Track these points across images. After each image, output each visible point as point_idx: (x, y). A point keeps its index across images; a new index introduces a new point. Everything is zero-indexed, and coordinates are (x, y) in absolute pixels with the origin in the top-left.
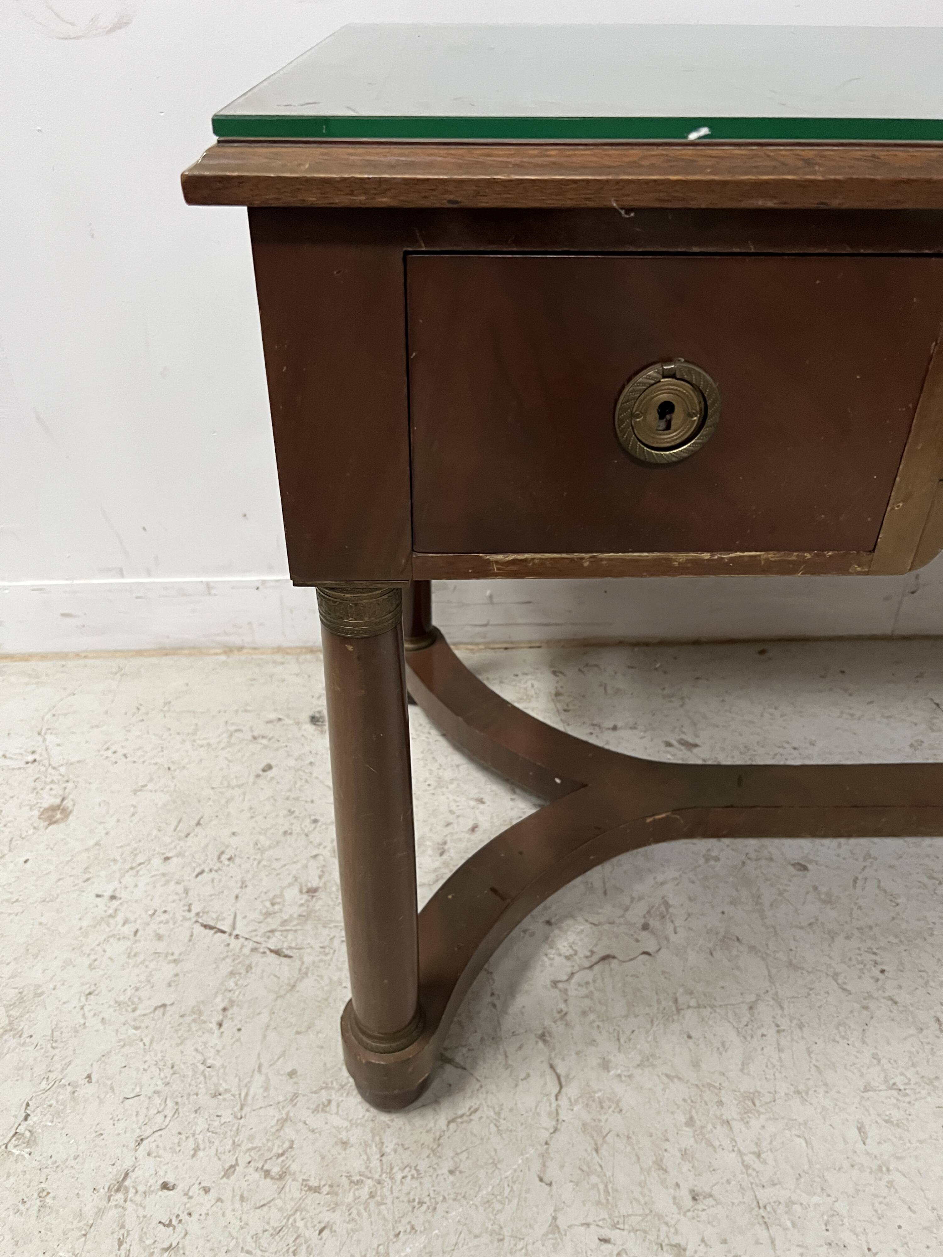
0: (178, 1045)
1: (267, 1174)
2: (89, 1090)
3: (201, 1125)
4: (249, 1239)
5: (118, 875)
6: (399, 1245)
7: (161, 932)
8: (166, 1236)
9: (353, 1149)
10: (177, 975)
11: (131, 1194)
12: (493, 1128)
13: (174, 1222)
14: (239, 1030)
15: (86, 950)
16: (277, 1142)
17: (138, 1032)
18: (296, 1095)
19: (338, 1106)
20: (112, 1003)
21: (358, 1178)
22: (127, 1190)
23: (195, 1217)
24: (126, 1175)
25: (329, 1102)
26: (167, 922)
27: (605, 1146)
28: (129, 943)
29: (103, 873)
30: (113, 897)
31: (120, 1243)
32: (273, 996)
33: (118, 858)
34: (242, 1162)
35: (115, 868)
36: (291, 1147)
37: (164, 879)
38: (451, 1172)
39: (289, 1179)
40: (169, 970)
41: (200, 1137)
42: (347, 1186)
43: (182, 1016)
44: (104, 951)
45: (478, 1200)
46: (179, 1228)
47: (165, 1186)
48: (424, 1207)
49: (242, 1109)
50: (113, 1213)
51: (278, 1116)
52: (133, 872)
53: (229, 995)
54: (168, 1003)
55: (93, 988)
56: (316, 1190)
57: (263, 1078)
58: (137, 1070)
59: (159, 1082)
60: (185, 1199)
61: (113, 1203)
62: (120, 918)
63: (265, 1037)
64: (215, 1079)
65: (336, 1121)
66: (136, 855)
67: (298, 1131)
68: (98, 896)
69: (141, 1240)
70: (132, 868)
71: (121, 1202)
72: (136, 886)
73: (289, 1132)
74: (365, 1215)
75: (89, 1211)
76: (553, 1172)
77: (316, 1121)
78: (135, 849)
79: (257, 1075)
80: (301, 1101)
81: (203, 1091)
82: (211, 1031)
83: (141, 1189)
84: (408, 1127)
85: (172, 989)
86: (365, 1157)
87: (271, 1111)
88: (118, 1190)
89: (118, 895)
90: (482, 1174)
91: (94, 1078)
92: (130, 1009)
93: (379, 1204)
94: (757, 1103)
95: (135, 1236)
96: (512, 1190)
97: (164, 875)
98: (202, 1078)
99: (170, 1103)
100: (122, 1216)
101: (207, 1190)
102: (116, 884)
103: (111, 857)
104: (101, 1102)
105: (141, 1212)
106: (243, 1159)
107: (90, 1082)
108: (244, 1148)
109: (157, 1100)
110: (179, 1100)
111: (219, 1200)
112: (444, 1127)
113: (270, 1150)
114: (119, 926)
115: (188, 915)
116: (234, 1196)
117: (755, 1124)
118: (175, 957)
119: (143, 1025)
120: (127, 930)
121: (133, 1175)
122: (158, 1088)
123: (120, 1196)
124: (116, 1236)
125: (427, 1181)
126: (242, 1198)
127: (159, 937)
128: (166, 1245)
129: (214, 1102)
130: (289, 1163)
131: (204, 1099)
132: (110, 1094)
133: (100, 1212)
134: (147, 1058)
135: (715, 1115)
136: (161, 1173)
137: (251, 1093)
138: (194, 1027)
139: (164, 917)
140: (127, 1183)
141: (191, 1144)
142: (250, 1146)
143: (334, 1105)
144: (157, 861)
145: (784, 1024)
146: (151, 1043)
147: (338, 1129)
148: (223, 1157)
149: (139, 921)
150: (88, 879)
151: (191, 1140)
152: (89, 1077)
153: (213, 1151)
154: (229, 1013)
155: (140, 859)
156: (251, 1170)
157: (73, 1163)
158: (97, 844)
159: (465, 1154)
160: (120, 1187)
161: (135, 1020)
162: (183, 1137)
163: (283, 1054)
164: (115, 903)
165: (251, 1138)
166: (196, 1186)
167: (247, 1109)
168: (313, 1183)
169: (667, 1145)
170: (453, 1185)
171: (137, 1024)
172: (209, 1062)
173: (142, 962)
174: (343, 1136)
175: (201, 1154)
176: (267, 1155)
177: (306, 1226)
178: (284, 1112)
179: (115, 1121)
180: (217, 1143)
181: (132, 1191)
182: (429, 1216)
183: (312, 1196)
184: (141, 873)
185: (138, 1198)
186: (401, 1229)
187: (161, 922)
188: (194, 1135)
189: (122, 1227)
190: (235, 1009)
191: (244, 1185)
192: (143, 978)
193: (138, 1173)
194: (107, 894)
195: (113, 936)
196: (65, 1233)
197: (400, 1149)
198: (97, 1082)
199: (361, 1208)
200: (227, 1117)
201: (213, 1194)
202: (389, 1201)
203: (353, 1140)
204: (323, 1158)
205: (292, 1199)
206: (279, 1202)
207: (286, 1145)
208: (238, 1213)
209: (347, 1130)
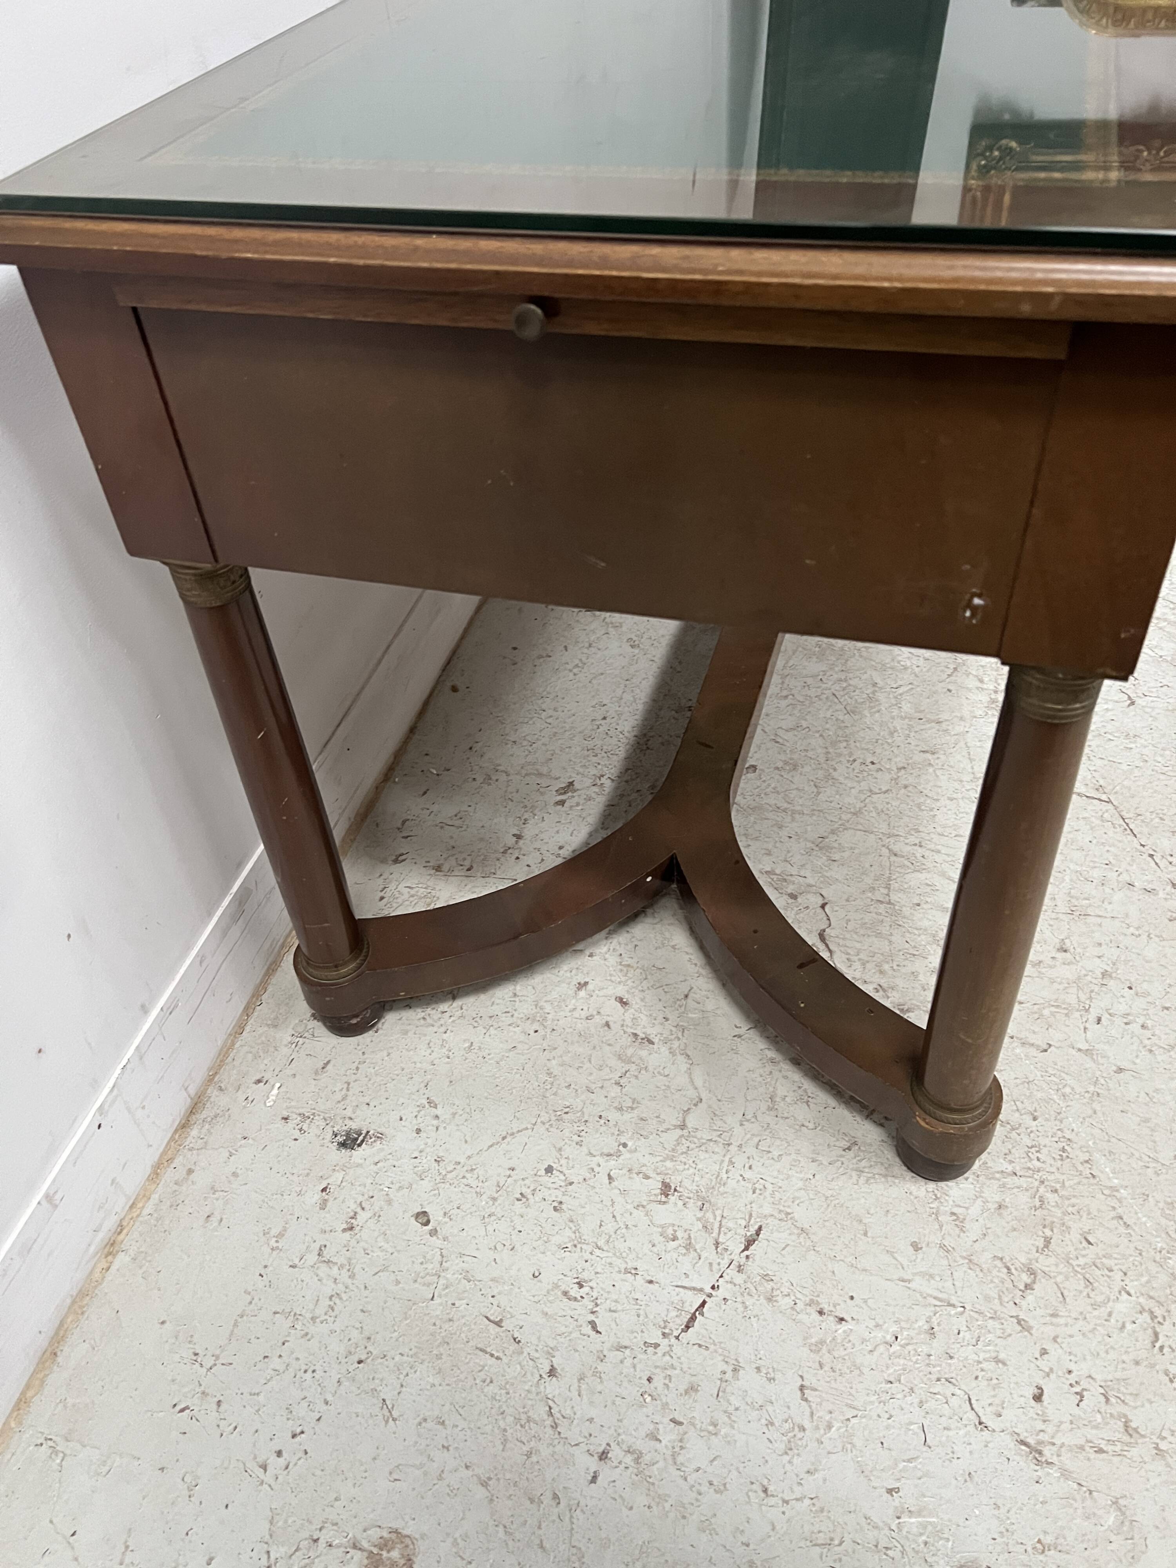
1: (1028, 1287)
4: (1096, 1313)
9: (1007, 1200)
13: (1077, 1389)
16: (995, 1272)
18: (944, 1247)
19: (959, 1206)
21: (1037, 1200)
22: (1040, 1442)
23: (1073, 1367)
24: (1022, 1443)
25: (953, 1214)
31: (1101, 1452)
34: (1014, 1311)
36: (1001, 1258)
38: (1035, 1118)
39: (1035, 1266)
41: (983, 1355)
42: (1045, 1212)
46: (1085, 1384)
47: (1038, 1397)
48: (1067, 1148)
49: (954, 1306)
51: (965, 1268)
56: (1048, 1242)
60: (1053, 1376)
61: (1055, 1459)
65: (975, 1211)
67: (984, 1250)
69: (1097, 1427)
73: (985, 1259)
74: (1074, 1200)
77: (974, 1233)
79: (916, 1286)
82: (848, 1332)
83: (1040, 1425)
86: (1015, 1190)
87: (959, 1275)
88: (1040, 1453)
93: (1063, 1186)
95: (1092, 1433)
101: (1044, 1352)
104: (927, 1474)
105: (1066, 1424)
106: (1012, 1310)
108: (999, 1308)
111: (1055, 1340)
113: (1004, 1281)
116: (1052, 1324)
121: (1024, 1435)
123: (1048, 1451)
124: (1091, 1454)
125: (1043, 1141)
126: (1054, 1315)
128: (1103, 1401)
129: (943, 1335)
130: (1017, 1264)
136: (1023, 1400)
137: (937, 1294)
140: (1031, 1441)
141: (990, 1365)
142: (996, 1300)
143: (958, 1210)
147: (984, 1210)
148: (1008, 1331)
151: (986, 1365)
153: (1001, 1340)
156: (1023, 1303)
160: (1036, 1451)
162: (981, 1373)
163: (891, 1253)
165: (989, 1299)
166: (1039, 1362)
167: (955, 1301)
168: (1040, 1243)
174: (992, 1206)
175: (1003, 1355)
176: (1009, 1285)
177: (1083, 1256)
178: (962, 1262)
179: (954, 1456)
180: (993, 1336)
182: (1076, 1146)
183: (1052, 1246)
185: (1050, 1428)
186: (1088, 1172)
188: (979, 1362)
189: (1081, 1446)
191: (1039, 1312)
197: (1009, 1155)
199: (1067, 1202)
200: (961, 1321)
201: (1048, 1346)
202: (1061, 1177)
203: (997, 1198)
204: (1015, 1230)
205: (1057, 1265)
206: (1060, 1279)
207: (998, 1263)
208: (1070, 1321)
209: (985, 1202)
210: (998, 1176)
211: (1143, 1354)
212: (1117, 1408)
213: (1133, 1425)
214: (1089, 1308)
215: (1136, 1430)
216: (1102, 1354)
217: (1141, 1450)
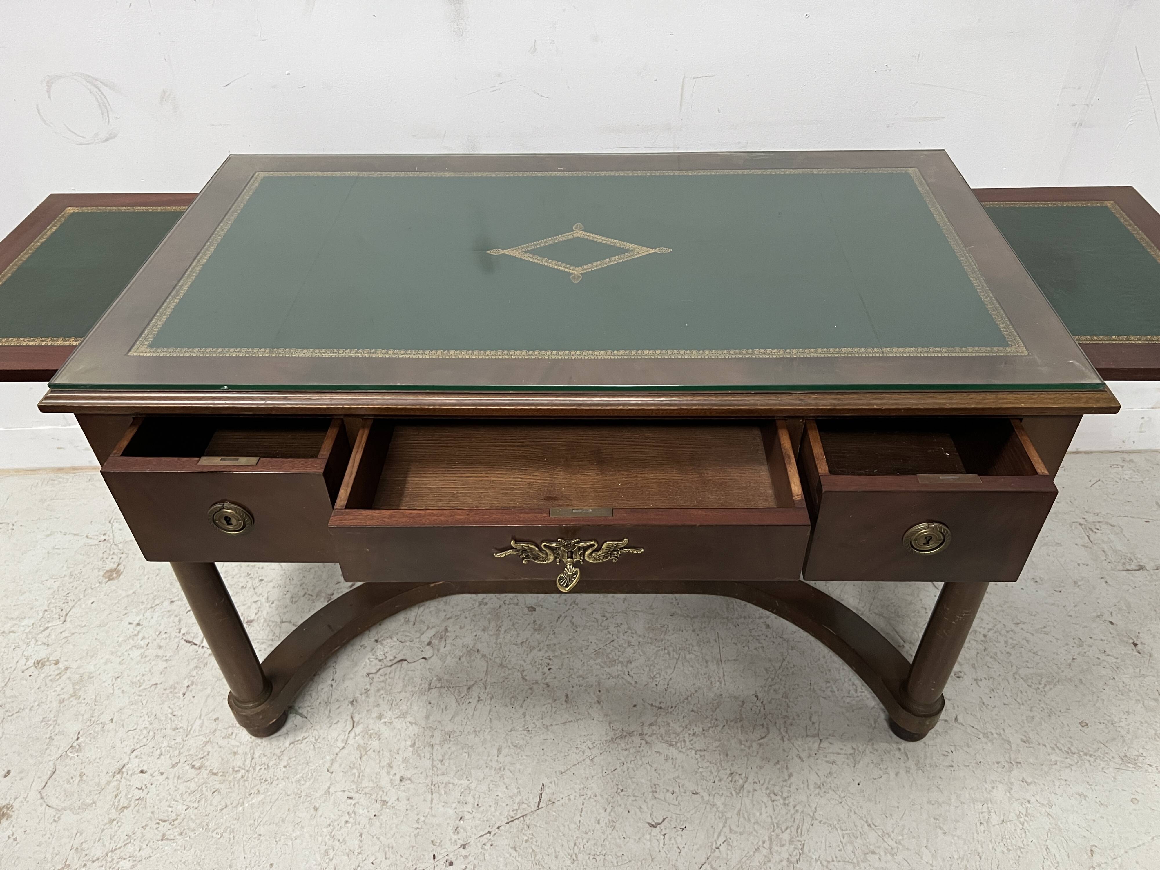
0: (160, 704)
1: (193, 767)
2: (112, 726)
3: (165, 744)
4: (178, 795)
5: (143, 611)
6: (250, 799)
7: (161, 644)
8: (138, 794)
9: (239, 756)
10: (166, 668)
11: (125, 775)
12: (312, 747)
13: (144, 787)
14: (194, 697)
15: (119, 654)
16: (202, 752)
17: (140, 698)
18: (216, 730)
19: (236, 735)
20: (129, 682)
21: (238, 769)
22: (123, 773)
23: (154, 786)
24: (124, 766)
25: (232, 733)
26: (166, 639)
27: (366, 756)
28: (143, 650)
29: (134, 610)
30: (138, 624)
31: (116, 797)
32: (215, 679)
33: (145, 601)
34: (182, 761)
35: (142, 607)
36: (208, 755)
37: (168, 614)
38: (285, 767)
39: (203, 770)
40: (162, 665)
41: (163, 750)
42: (231, 772)
43: (165, 690)
44: (129, 654)
45: (294, 780)
46: (146, 791)
47: (142, 772)
48: (267, 782)
49: (187, 736)
50: (114, 783)
51: (204, 740)
52: (152, 609)
53: (192, 679)
54: (159, 683)
55: (120, 674)
56: (216, 774)
57: (200, 722)
58: (137, 716)
59: (147, 723)
60: (151, 777)
61: (115, 779)
62: (140, 636)
63: (206, 701)
64: (176, 722)
65: (234, 742)
66: (155, 600)
67: (213, 747)
68: (130, 624)
69: (126, 795)
70: (151, 607)
71: (119, 778)
72: (152, 618)
73: (209, 748)
74: (237, 786)
75: (103, 783)
76: (335, 767)
77: (222, 742)
78: (155, 596)
79: (197, 720)
80: (218, 733)
81: (169, 727)
82: (179, 698)
83: (130, 773)
84: (269, 746)
85: (162, 675)
87: (201, 737)
88: (119, 773)
89: (141, 623)
90: (300, 768)
91: (114, 721)
92: (138, 686)
93: (245, 781)
94: (451, 736)
95: (123, 794)
96: (312, 775)
97: (169, 611)
98: (169, 721)
99: (151, 733)
100: (119, 785)
101: (162, 774)
102: (141, 617)
103: (141, 601)
104: (116, 732)
105: (129, 783)
106: (183, 760)
107: (112, 722)
108: (184, 755)
109: (145, 732)
110: (156, 731)
111: (167, 778)
112: (287, 746)
113: (197, 756)
114: (139, 641)
115: (178, 635)
116: (175, 777)
117: (446, 746)
118: (167, 658)
119: (144, 694)
120: (142, 643)
121: (127, 767)
122: (147, 726)
123: (119, 776)
124: (114, 794)
125: (271, 771)
126: (178, 778)
127: (160, 647)
128: (138, 798)
129: (173, 733)
130: (204, 762)
131: (169, 731)
132: (122, 728)
133: (108, 783)
134: (143, 711)
135: (427, 742)
136: (141, 766)
137: (193, 729)
138: (170, 695)
139: (164, 636)
140: (124, 770)
141: (158, 752)
142: (187, 754)
143: (234, 735)
144: (166, 603)
145: (483, 697)
146: (147, 702)
147: (234, 746)
148: (173, 759)
149: (150, 638)
150: (125, 614)
151: (159, 751)
152: (112, 720)
153: (169, 756)
154: (190, 688)
155: (157, 602)
156: (186, 764)
157: (99, 761)
158: (134, 593)
159: (294, 759)
160: (120, 771)
161: (140, 691)
162: (155, 749)
163: (214, 710)
164: (139, 628)
165: (189, 750)
166: (157, 772)
167: (189, 736)
168: (215, 771)
169: (397, 756)
170: (284, 772)
171: (140, 693)
172: (175, 713)
173: (148, 661)
174: (235, 750)
175: (162, 757)
176: (195, 758)
177: (207, 790)
178: (208, 738)
179: (122, 741)
180: (171, 752)
181: (125, 774)
182: (268, 786)
184: (156, 610)
185: (128, 777)
186: (253, 792)
187: (162, 639)
188: (160, 748)
189: (118, 789)
190: (194, 686)
191: (181, 772)
192: (147, 669)
193: (130, 765)
194: (135, 623)
195: (135, 646)
196: (90, 792)
197: (262, 756)
198: (116, 722)
199: (236, 782)
200: (179, 739)
201: (164, 776)
202: (250, 779)
203: (240, 751)
204: (223, 760)
205: (203, 778)
206: (196, 780)
207: (206, 753)
208: (175, 784)
209: (238, 747)
210: (252, 751)
211: (156, 816)
212: (133, 804)
213: (125, 810)
214: (180, 792)
215: (123, 811)
216: (158, 798)
217: (114, 814)
